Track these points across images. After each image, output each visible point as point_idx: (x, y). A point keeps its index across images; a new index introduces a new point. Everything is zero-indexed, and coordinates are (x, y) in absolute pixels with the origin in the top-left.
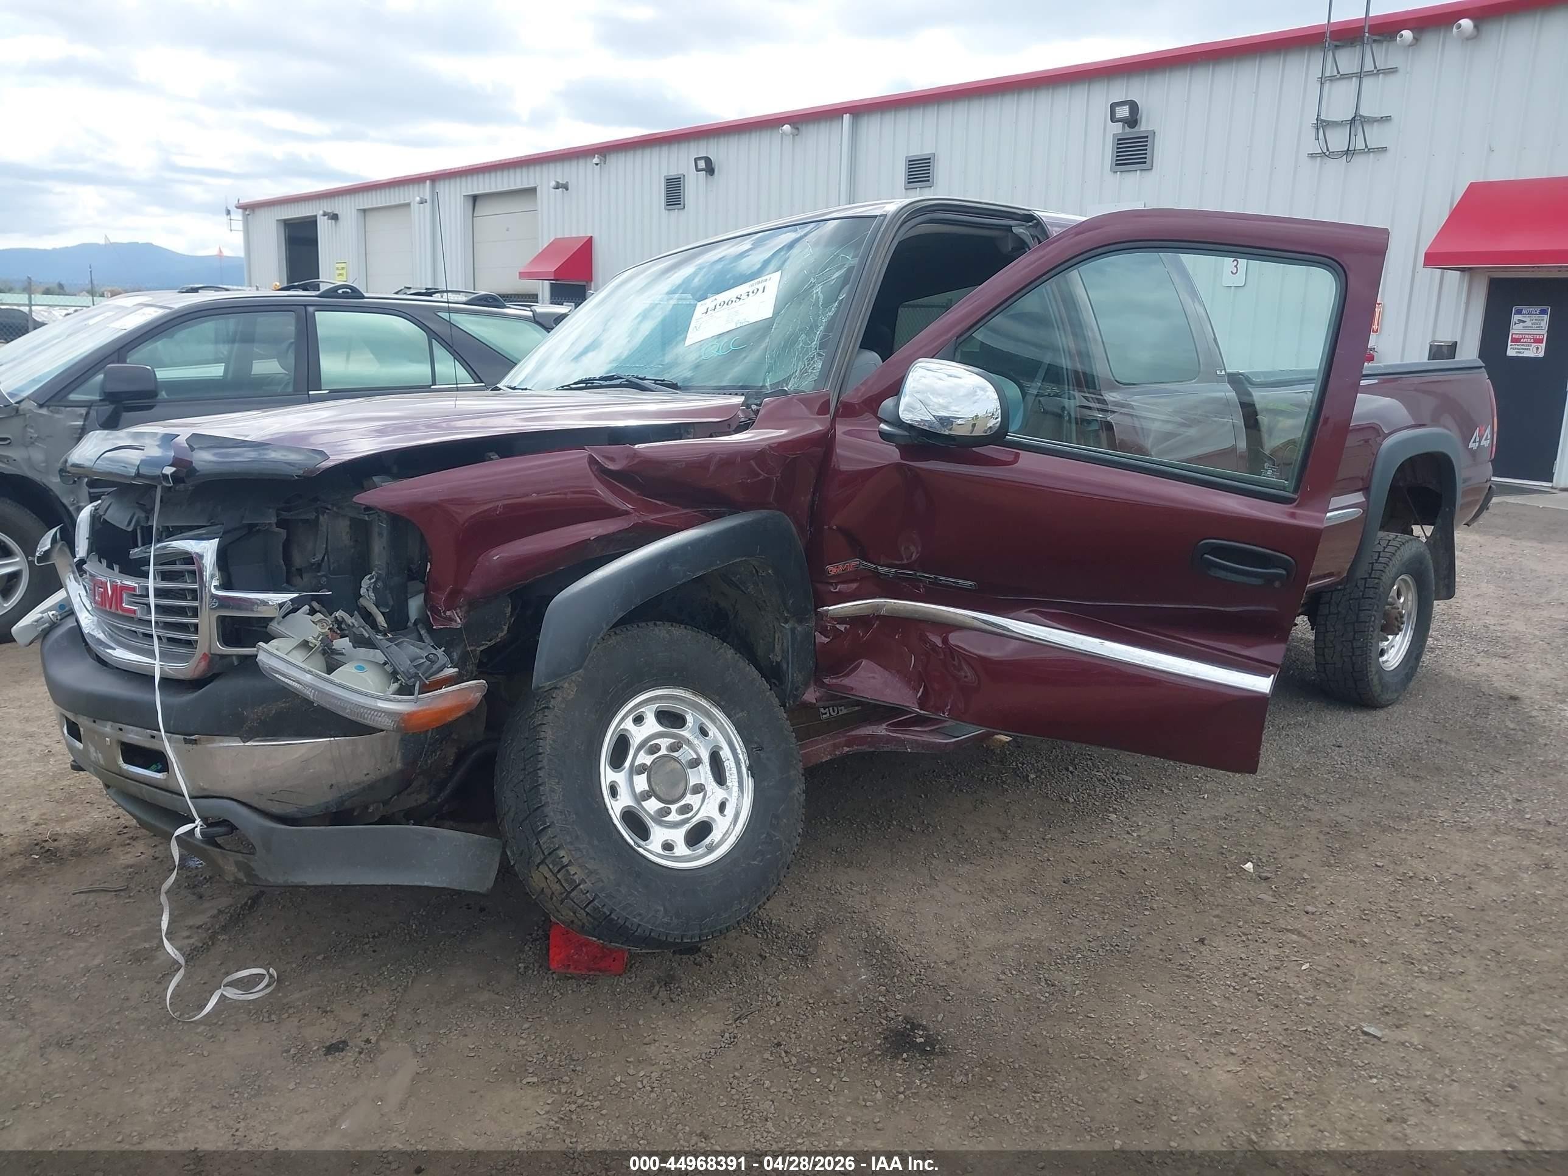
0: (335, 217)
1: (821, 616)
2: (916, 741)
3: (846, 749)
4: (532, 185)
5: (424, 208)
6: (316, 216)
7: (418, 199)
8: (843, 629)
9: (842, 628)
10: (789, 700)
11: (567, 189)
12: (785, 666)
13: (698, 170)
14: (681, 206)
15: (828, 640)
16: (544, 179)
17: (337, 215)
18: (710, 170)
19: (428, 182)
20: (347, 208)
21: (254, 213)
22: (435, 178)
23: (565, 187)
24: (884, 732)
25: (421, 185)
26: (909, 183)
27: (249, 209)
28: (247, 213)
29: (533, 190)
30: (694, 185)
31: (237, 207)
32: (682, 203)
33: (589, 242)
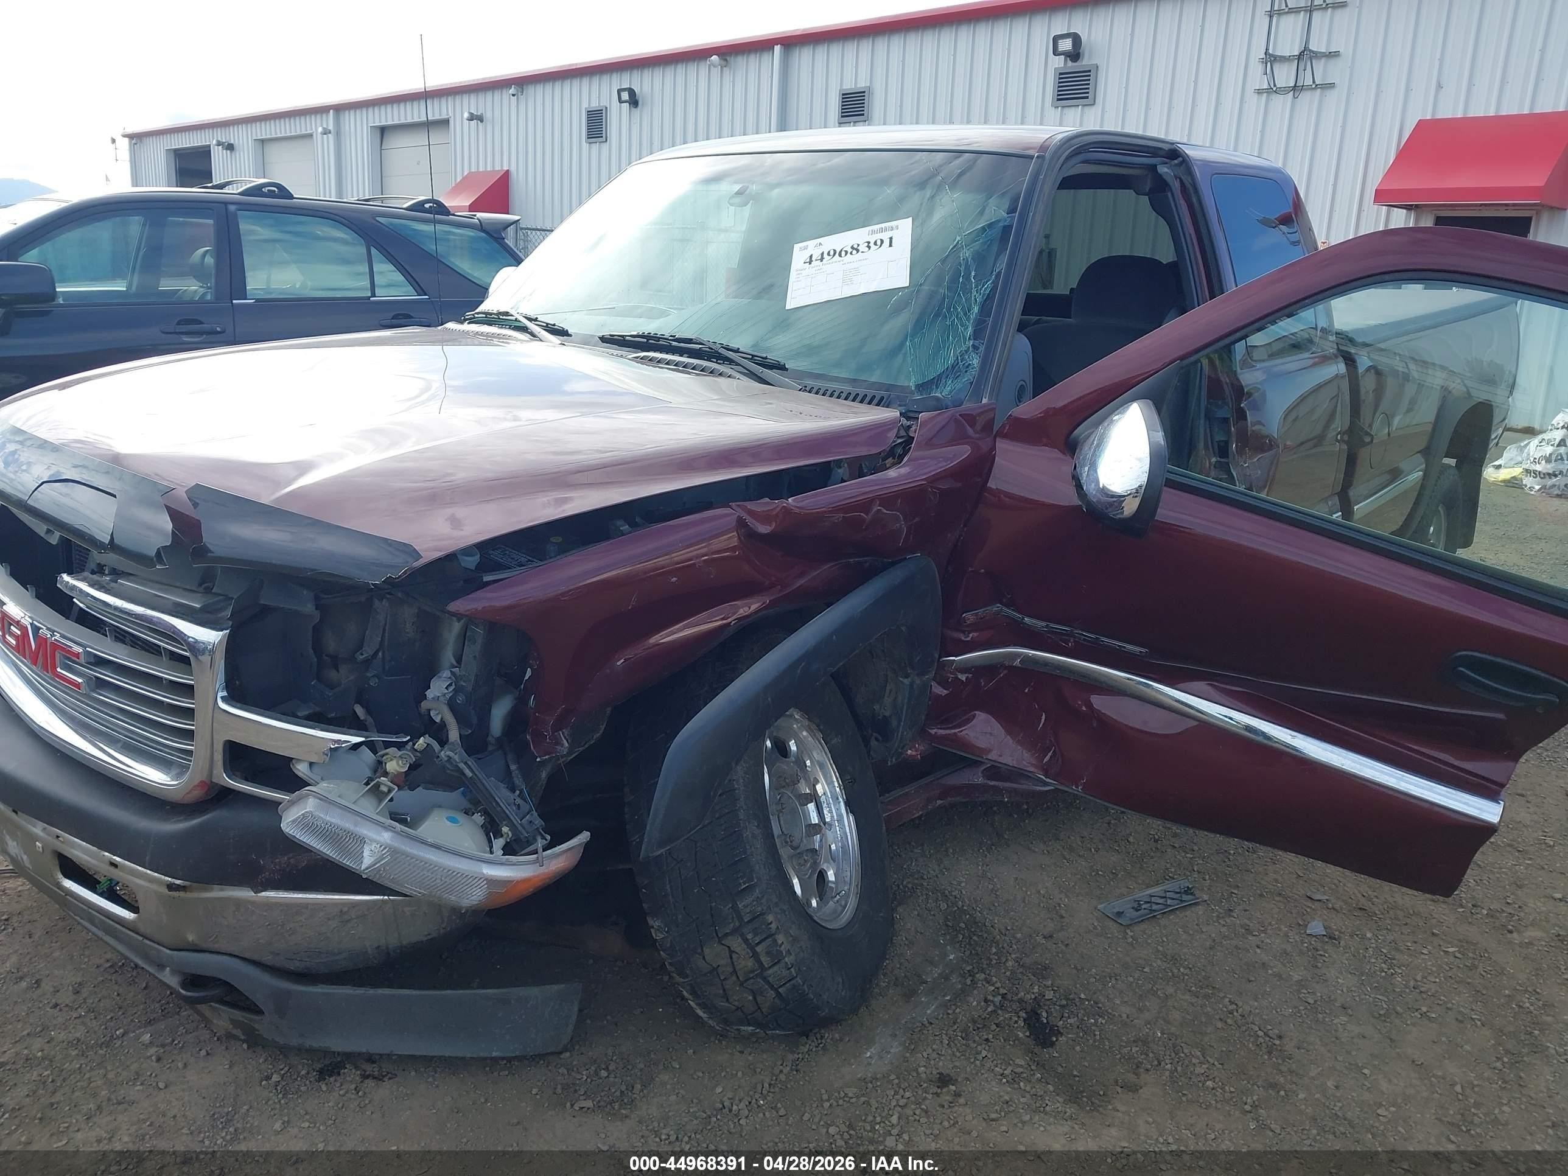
0: (230, 147)
1: (942, 666)
2: (1015, 789)
3: (939, 802)
4: (444, 116)
5: (328, 137)
6: (209, 146)
7: (320, 129)
8: (964, 679)
9: (963, 677)
10: (892, 758)
11: (482, 121)
12: (894, 723)
13: (621, 101)
14: (604, 139)
15: (946, 692)
16: (458, 111)
17: (232, 145)
18: (634, 101)
19: (331, 111)
20: (242, 138)
21: (141, 141)
22: (339, 109)
23: (480, 119)
24: (980, 780)
25: (324, 116)
26: (842, 117)
27: (137, 138)
28: (134, 141)
29: (445, 123)
30: (618, 116)
31: (124, 136)
32: (604, 135)
33: (507, 174)
